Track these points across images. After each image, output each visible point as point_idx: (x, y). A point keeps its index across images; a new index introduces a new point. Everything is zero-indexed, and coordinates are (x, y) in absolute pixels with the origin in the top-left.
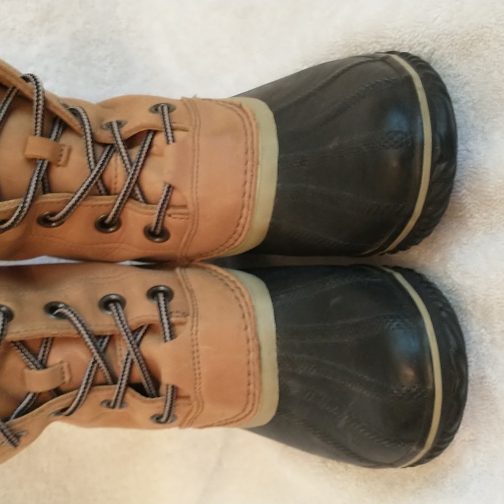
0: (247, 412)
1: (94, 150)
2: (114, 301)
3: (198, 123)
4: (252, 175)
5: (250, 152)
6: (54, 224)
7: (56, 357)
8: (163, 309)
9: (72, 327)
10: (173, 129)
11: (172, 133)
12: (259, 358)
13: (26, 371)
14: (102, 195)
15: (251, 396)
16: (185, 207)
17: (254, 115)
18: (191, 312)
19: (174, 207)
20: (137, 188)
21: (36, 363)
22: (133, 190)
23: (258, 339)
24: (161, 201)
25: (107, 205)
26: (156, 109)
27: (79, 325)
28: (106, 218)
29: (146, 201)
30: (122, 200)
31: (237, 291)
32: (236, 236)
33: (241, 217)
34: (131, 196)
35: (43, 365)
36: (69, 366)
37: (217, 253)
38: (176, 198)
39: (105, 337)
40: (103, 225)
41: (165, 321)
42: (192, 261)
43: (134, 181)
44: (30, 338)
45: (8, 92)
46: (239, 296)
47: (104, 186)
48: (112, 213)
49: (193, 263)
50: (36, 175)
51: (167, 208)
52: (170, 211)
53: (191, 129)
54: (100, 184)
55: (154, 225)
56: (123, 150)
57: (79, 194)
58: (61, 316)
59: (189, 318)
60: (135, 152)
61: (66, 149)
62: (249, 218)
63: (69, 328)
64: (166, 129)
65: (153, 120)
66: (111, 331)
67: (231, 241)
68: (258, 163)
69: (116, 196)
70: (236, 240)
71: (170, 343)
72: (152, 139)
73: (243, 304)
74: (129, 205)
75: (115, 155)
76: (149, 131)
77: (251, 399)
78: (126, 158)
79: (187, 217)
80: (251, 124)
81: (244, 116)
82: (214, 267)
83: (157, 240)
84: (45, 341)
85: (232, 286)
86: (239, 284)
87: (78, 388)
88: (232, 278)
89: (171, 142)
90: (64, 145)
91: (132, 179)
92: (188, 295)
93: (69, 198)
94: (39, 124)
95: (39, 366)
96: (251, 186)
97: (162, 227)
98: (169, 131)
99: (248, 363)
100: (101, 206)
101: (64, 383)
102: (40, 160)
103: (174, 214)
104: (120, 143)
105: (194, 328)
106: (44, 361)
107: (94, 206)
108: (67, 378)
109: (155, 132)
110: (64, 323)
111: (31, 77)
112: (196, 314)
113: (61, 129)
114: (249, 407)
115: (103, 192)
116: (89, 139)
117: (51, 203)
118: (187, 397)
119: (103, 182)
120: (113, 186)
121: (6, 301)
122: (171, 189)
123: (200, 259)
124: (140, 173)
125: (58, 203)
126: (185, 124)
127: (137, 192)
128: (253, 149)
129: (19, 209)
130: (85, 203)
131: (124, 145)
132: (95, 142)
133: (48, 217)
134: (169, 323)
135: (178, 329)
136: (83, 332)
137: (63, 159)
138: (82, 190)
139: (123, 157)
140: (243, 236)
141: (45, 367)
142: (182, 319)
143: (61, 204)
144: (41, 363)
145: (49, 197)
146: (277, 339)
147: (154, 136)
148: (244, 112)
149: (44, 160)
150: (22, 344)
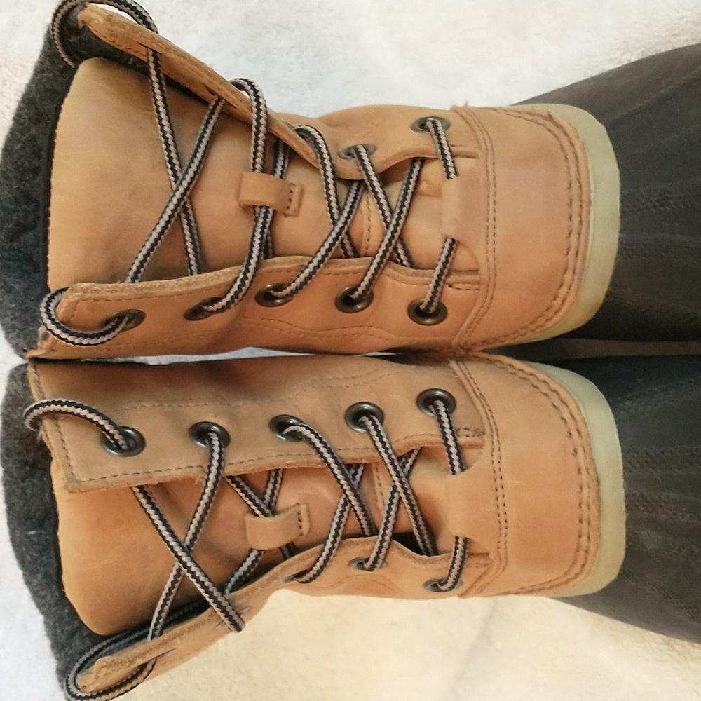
0: (572, 575)
1: (336, 191)
2: (368, 413)
3: (489, 145)
4: (581, 222)
5: (575, 186)
6: (278, 301)
7: (288, 497)
8: (446, 425)
9: (313, 452)
10: (452, 156)
11: (453, 162)
12: (599, 498)
13: (249, 518)
14: (347, 257)
15: (582, 553)
16: (475, 271)
17: (576, 131)
18: (487, 428)
19: (458, 272)
20: (399, 246)
21: (263, 506)
22: (395, 249)
23: (595, 470)
24: (440, 264)
25: (356, 272)
26: (422, 125)
27: (323, 450)
28: (354, 289)
29: (413, 265)
30: (379, 264)
31: (553, 395)
32: (550, 313)
33: (561, 286)
34: (391, 257)
35: (272, 510)
36: (308, 510)
37: (512, 339)
38: (462, 259)
39: (358, 466)
40: (347, 302)
41: (451, 443)
42: (468, 350)
43: (396, 235)
44: (256, 471)
45: (211, 108)
46: (557, 403)
47: (352, 244)
48: (363, 284)
49: (471, 354)
50: (259, 230)
51: (449, 274)
52: (451, 279)
53: (480, 153)
54: (346, 241)
55: (427, 299)
56: (378, 189)
57: (319, 257)
58: (295, 436)
59: (486, 438)
60: (396, 190)
61: (296, 191)
62: (574, 287)
63: (309, 455)
64: (444, 155)
65: (421, 143)
66: (368, 458)
67: (541, 321)
68: (589, 203)
69: (370, 258)
70: (550, 319)
71: (460, 476)
72: (420, 171)
73: (567, 417)
74: (389, 270)
75: (365, 196)
76: (414, 160)
77: (582, 557)
78: (383, 201)
79: (477, 286)
80: (572, 144)
81: (559, 133)
82: (507, 360)
83: (428, 321)
84: (273, 474)
85: (544, 388)
86: (554, 386)
87: (324, 542)
88: (541, 377)
89: (452, 175)
90: (293, 185)
91: (393, 233)
92: (478, 402)
93: (306, 263)
94: (259, 154)
95: (267, 511)
96: (579, 238)
97: (439, 303)
98: (449, 158)
99: (580, 505)
100: (347, 273)
101: (301, 535)
102: (261, 207)
103: (458, 283)
104: (374, 178)
105: (496, 453)
106: (273, 504)
107: (337, 274)
108: (305, 529)
109: (424, 161)
110: (301, 447)
111: (246, 83)
112: (495, 431)
113: (287, 161)
114: (577, 568)
115: (350, 253)
116: (329, 174)
117: (279, 271)
118: (485, 555)
119: (350, 239)
120: (364, 244)
121: (216, 416)
122: (454, 246)
123: (482, 348)
124: (405, 223)
125: (288, 270)
126: (470, 148)
127: (400, 251)
128: (579, 182)
129: (239, 282)
130: (326, 270)
131: (379, 182)
132: (337, 179)
133: (271, 291)
134: (457, 446)
135: (470, 454)
136: (330, 460)
137: (293, 205)
138: (323, 251)
139: (379, 199)
140: (561, 313)
141: (274, 513)
142: (476, 440)
143: (292, 273)
144: (269, 506)
145: (277, 263)
146: (625, 468)
147: (421, 167)
148: (558, 126)
149: (267, 208)
150: (242, 480)
